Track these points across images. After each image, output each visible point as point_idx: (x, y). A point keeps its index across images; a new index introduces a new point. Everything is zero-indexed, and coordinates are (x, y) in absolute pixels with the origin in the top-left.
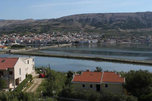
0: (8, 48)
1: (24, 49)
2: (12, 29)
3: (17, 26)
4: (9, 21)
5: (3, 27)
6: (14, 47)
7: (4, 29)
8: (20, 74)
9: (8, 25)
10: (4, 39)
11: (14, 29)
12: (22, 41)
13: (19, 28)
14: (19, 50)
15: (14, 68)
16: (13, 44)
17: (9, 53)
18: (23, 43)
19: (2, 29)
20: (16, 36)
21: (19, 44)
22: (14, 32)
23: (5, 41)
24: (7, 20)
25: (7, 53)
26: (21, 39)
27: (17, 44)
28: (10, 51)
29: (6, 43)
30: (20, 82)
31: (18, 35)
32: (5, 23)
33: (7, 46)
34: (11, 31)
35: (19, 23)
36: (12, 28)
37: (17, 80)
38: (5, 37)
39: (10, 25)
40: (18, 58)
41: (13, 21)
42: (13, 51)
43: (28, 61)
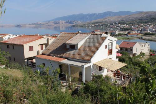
0: (141, 35)
1: (154, 37)
2: (147, 20)
3: (152, 17)
4: (146, 13)
5: (141, 18)
6: (146, 34)
7: (141, 20)
8: (137, 51)
9: (145, 16)
10: (140, 27)
11: (150, 19)
12: (154, 30)
13: (154, 18)
14: (149, 37)
15: (133, 47)
16: (146, 32)
17: (141, 39)
18: (155, 31)
19: (140, 19)
20: (150, 25)
21: (151, 32)
22: (149, 21)
23: (140, 29)
24: (144, 12)
25: (140, 39)
26: (153, 28)
27: (149, 32)
28: (142, 37)
29: (141, 31)
30: (136, 56)
31: (151, 25)
32: (143, 15)
33: (141, 33)
34: (147, 21)
35: (154, 14)
36: (147, 18)
37: (135, 54)
38: (141, 26)
39: (147, 16)
40: (136, 43)
41: (149, 12)
42: (144, 37)
43: (145, 45)
